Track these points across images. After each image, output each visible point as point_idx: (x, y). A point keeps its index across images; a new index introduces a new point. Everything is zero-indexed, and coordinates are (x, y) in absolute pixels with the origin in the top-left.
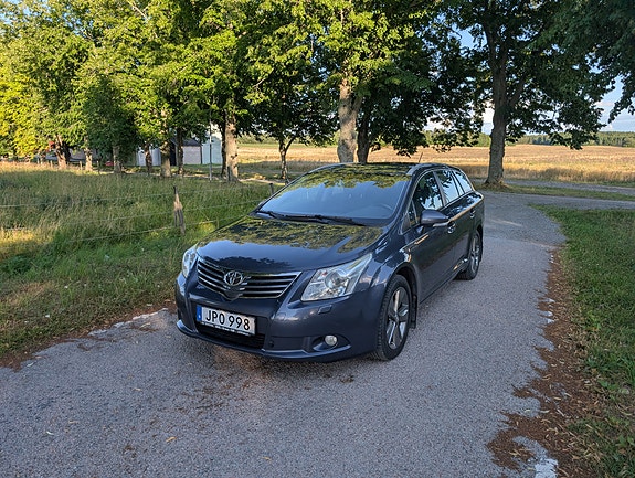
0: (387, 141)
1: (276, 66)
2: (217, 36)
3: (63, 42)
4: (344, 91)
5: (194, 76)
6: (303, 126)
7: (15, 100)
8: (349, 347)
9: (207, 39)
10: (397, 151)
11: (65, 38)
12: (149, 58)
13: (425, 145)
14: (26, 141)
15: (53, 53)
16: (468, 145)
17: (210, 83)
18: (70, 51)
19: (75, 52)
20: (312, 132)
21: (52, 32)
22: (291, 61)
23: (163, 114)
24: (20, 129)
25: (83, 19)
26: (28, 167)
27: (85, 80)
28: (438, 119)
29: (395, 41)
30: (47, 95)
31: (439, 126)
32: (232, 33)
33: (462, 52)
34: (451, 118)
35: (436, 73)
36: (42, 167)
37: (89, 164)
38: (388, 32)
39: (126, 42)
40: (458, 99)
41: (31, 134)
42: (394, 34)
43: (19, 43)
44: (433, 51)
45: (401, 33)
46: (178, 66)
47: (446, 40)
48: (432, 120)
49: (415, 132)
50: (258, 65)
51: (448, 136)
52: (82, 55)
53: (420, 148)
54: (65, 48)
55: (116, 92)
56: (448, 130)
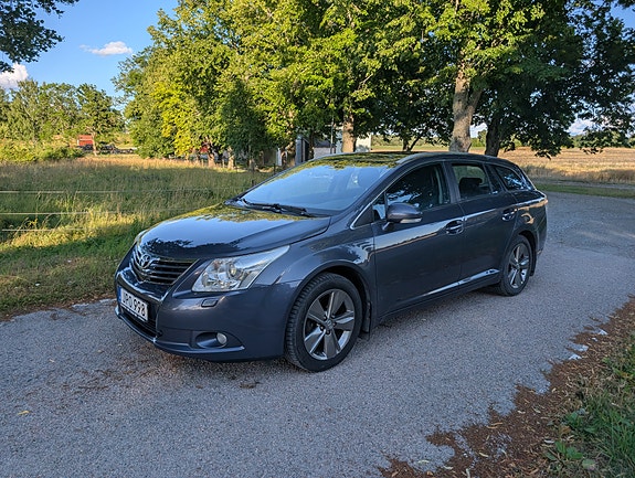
0: (523, 141)
1: (384, 60)
2: (338, 35)
3: (210, 52)
4: (460, 84)
5: (315, 77)
6: (430, 125)
7: (176, 106)
8: (242, 348)
9: (327, 39)
10: (536, 152)
11: (213, 47)
12: (275, 60)
13: (570, 145)
14: (184, 142)
15: (202, 62)
16: (627, 146)
17: (329, 82)
18: (215, 59)
19: (219, 60)
20: (440, 131)
21: (203, 43)
22: (398, 55)
23: (291, 115)
24: (180, 131)
25: (228, 29)
26: (186, 164)
27: (225, 84)
28: (588, 116)
29: (521, 24)
30: (200, 99)
31: (589, 123)
32: (352, 32)
33: (624, 34)
34: (606, 114)
35: (587, 62)
36: (197, 163)
37: (231, 163)
38: (510, 16)
39: (261, 48)
40: (616, 91)
41: (187, 136)
42: (519, 17)
43: (177, 56)
44: (586, 35)
45: (528, 15)
46: (300, 66)
47: (604, 23)
48: (581, 116)
49: (560, 130)
50: (365, 60)
51: (600, 135)
52: (225, 63)
53: (563, 149)
54: (212, 57)
55: (248, 95)
56: (600, 128)
